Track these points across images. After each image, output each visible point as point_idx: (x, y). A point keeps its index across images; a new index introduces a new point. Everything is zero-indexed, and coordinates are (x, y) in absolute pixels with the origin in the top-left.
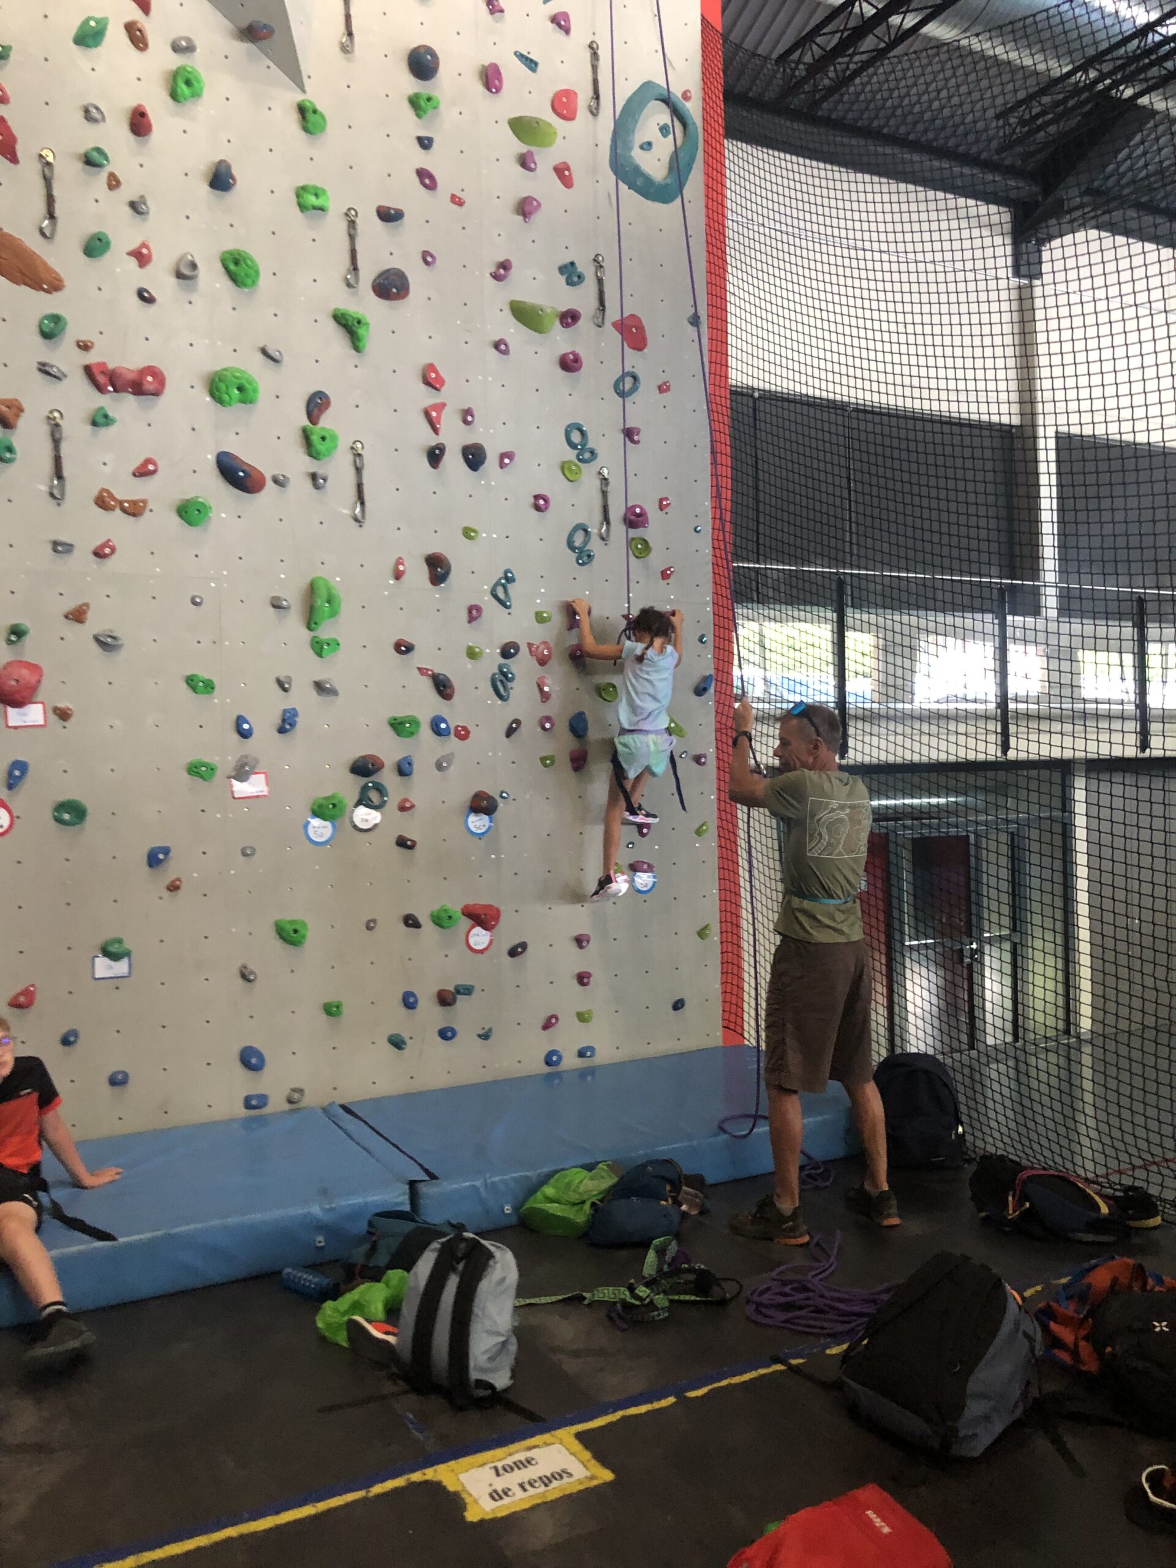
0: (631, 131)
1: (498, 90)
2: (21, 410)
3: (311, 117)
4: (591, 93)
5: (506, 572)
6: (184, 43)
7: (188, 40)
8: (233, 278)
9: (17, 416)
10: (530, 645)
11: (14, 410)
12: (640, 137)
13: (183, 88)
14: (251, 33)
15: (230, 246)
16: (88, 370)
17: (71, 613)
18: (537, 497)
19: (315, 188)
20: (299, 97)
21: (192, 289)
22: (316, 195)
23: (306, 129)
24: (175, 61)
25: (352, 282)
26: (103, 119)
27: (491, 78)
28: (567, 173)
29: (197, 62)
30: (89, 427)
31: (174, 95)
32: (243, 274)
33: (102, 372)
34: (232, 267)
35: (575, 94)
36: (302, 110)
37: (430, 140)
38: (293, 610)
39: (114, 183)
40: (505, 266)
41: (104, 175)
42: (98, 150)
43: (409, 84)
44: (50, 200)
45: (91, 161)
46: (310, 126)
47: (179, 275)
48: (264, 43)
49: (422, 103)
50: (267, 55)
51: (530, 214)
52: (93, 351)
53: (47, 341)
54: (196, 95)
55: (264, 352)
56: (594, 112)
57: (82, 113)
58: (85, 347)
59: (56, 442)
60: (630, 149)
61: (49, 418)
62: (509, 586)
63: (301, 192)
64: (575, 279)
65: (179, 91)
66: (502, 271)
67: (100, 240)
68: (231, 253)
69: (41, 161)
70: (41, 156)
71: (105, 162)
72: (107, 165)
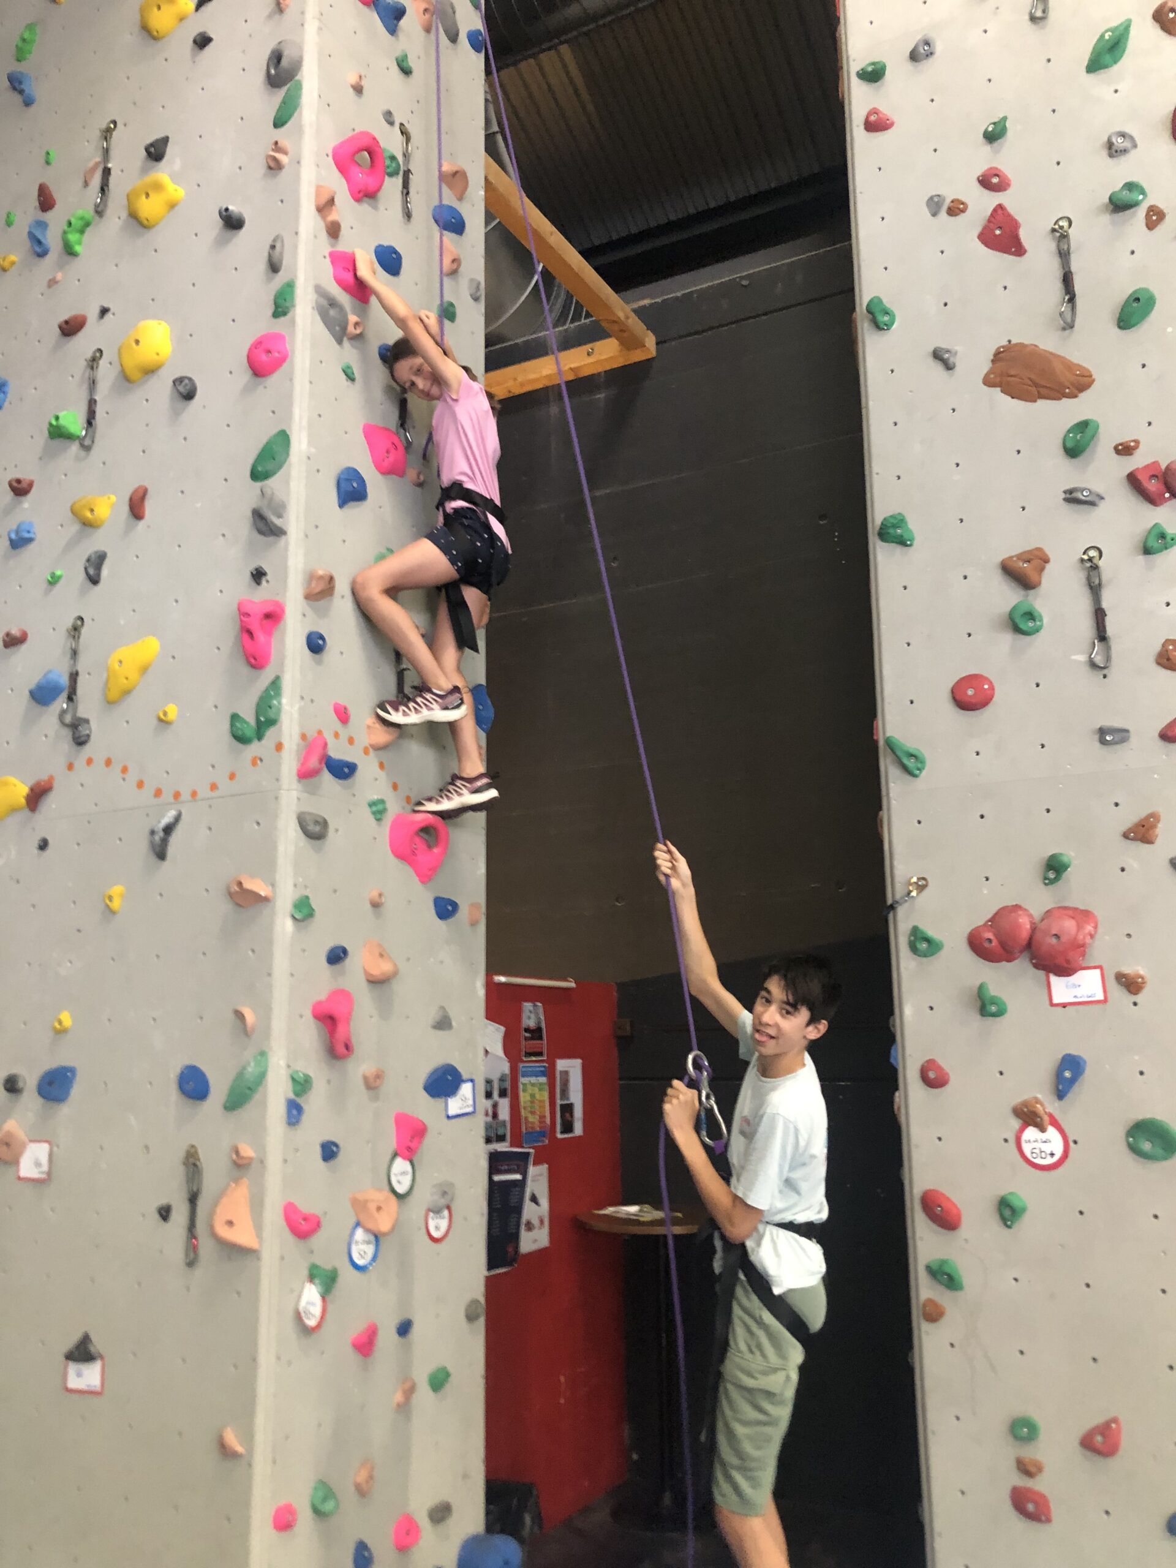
2: (1046, 561)
9: (1042, 569)
11: (1036, 562)
16: (1133, 479)
17: (1130, 830)
26: (1135, 146)
30: (1141, 558)
33: (1154, 476)
39: (1155, 218)
41: (1141, 212)
42: (1130, 186)
44: (1067, 280)
45: (1119, 206)
52: (1138, 453)
53: (1073, 460)
57: (1105, 153)
58: (1125, 450)
59: (1095, 589)
61: (1082, 560)
67: (1137, 300)
69: (1054, 238)
70: (1054, 230)
71: (1141, 197)
72: (1142, 200)
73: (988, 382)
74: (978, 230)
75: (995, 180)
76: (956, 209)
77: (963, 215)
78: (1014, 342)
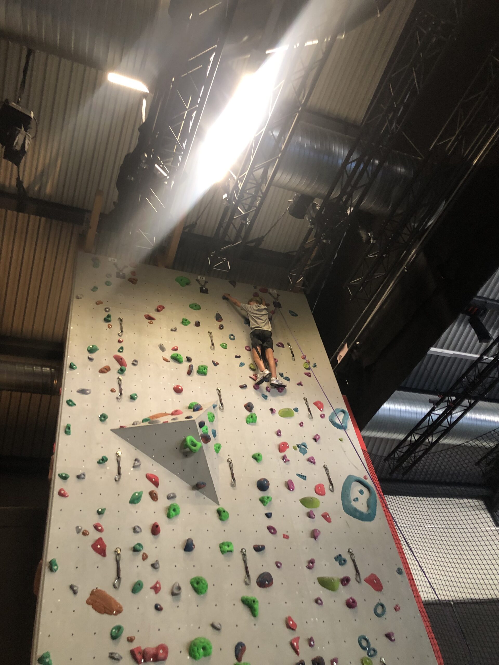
0: (348, 495)
1: (293, 489)
3: (223, 514)
4: (329, 483)
6: (172, 495)
7: (173, 494)
8: (197, 591)
12: (353, 497)
13: (172, 513)
14: (197, 487)
15: (194, 575)
16: (132, 653)
19: (227, 542)
20: (217, 507)
21: (178, 600)
22: (228, 546)
23: (221, 519)
24: (168, 503)
25: (248, 582)
26: (141, 531)
27: (289, 486)
28: (328, 517)
29: (177, 502)
31: (169, 516)
32: (201, 588)
33: (140, 653)
34: (196, 585)
35: (323, 485)
36: (219, 512)
37: (271, 514)
39: (145, 557)
40: (312, 562)
41: (141, 553)
42: (139, 545)
43: (259, 494)
44: (118, 570)
45: (135, 550)
46: (223, 518)
47: (173, 594)
48: (202, 490)
49: (265, 500)
50: (203, 493)
51: (317, 536)
52: (134, 642)
53: (114, 641)
54: (177, 514)
55: (213, 626)
56: (332, 491)
57: (132, 530)
58: (130, 640)
60: (351, 502)
63: (221, 546)
64: (343, 562)
65: (171, 514)
66: (311, 564)
67: (139, 585)
68: (195, 579)
69: (115, 554)
70: (115, 551)
71: (141, 549)
72: (142, 550)
73: (88, 603)
74: (91, 543)
75: (100, 528)
76: (85, 534)
77: (87, 536)
78: (98, 588)
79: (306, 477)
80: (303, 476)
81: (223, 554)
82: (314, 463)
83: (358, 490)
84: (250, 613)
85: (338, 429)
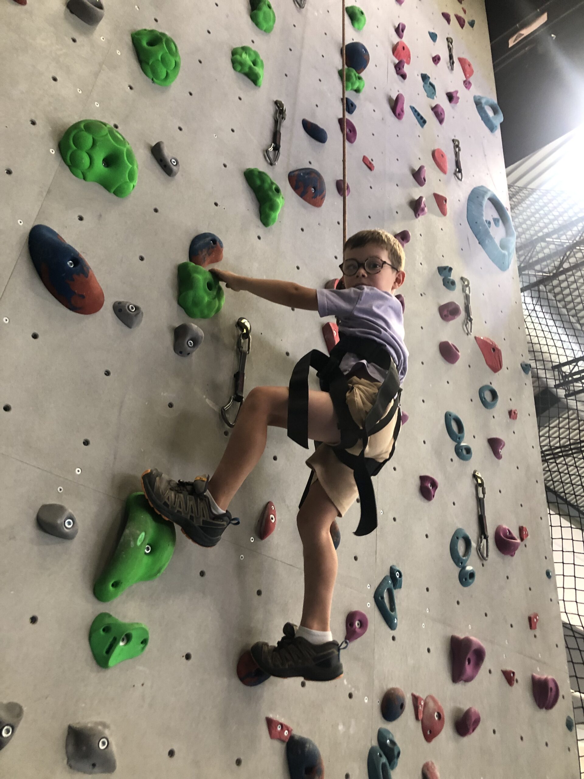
1: (400, 118)
5: (392, 571)
10: (416, 699)
12: (485, 214)
18: (424, 479)
19: (256, 55)
21: (83, 32)
25: (271, 157)
27: (396, 107)
28: (442, 204)
32: (157, 60)
37: (353, 106)
38: (76, 540)
51: (419, 213)
60: (482, 217)
62: (396, 592)
63: (237, 51)
64: (449, 284)
79: (425, 122)
80: (422, 118)
81: (234, 68)
82: (441, 121)
83: (492, 216)
84: (257, 210)
85: (482, 122)
